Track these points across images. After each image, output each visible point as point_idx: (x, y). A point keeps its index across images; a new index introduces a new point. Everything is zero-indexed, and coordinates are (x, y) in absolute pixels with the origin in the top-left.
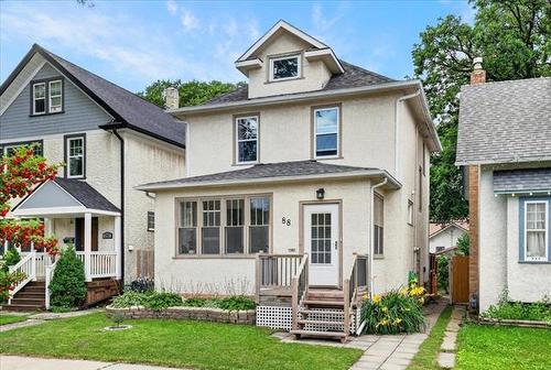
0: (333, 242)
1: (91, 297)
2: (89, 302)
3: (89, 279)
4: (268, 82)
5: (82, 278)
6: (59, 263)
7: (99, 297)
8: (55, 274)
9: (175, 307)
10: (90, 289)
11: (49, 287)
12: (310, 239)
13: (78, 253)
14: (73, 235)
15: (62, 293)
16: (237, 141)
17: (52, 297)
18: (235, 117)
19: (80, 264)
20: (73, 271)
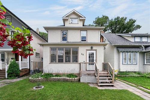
0: (94, 60)
1: (21, 74)
2: (21, 75)
3: (21, 69)
4: (70, 24)
5: (18, 69)
6: (10, 65)
7: (24, 74)
8: (9, 68)
9: (53, 78)
10: (21, 72)
11: (7, 72)
12: (89, 59)
13: (17, 62)
14: (14, 57)
15: (12, 73)
16: (62, 36)
17: (8, 75)
18: (61, 30)
19: (18, 65)
20: (15, 67)
